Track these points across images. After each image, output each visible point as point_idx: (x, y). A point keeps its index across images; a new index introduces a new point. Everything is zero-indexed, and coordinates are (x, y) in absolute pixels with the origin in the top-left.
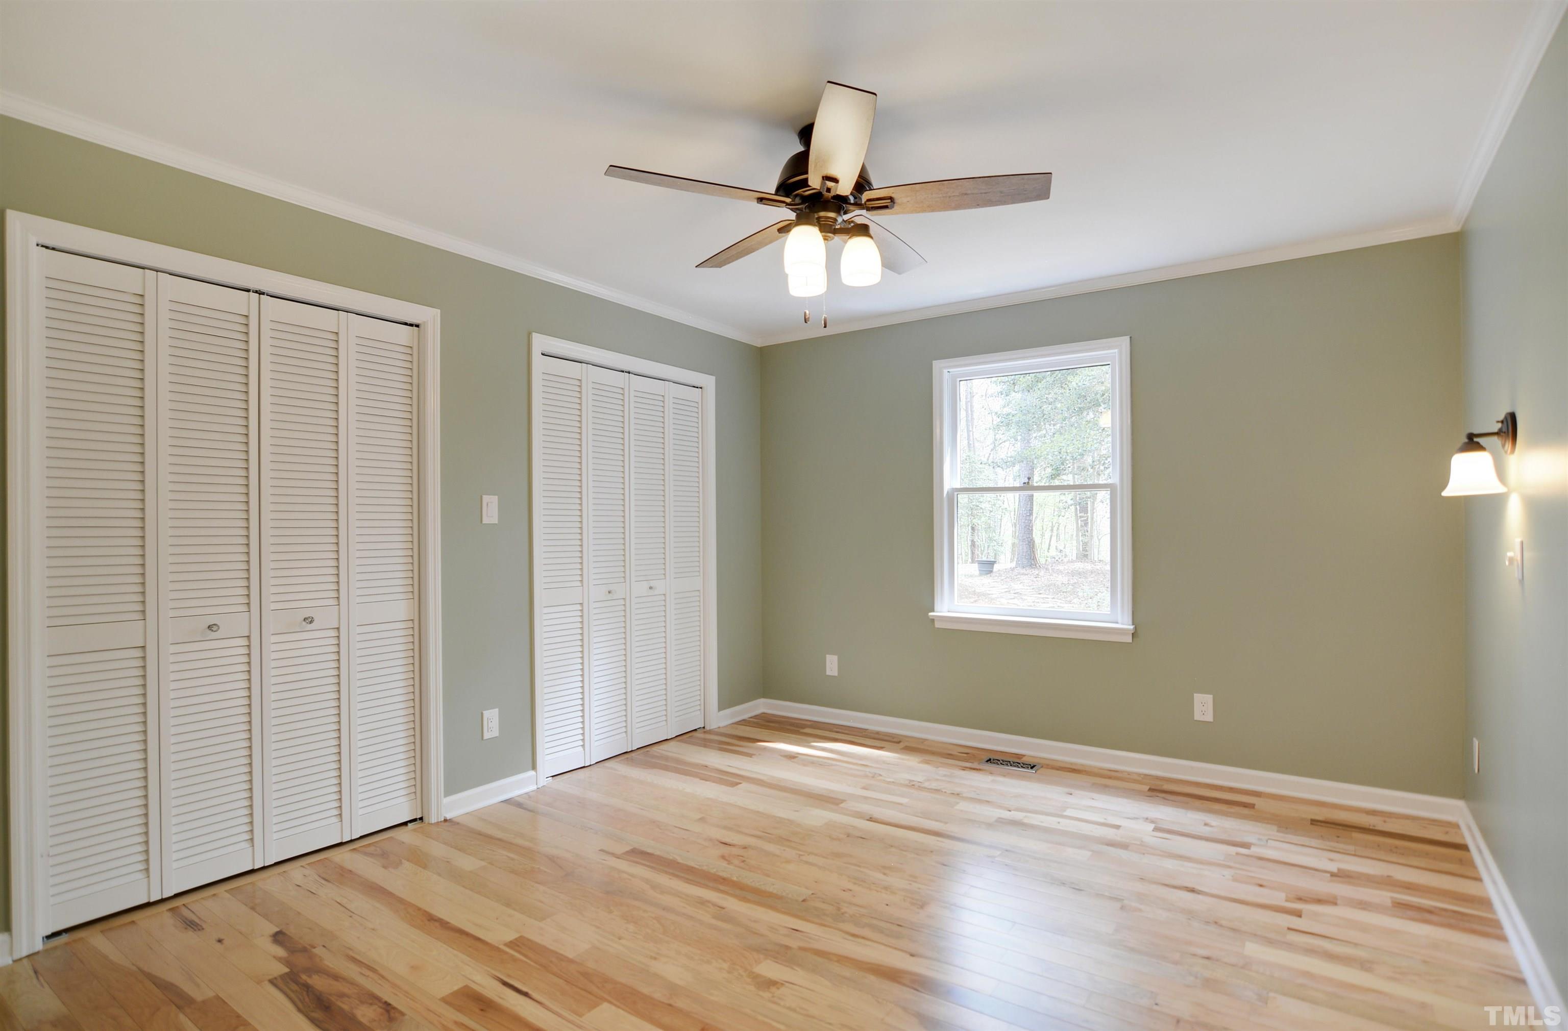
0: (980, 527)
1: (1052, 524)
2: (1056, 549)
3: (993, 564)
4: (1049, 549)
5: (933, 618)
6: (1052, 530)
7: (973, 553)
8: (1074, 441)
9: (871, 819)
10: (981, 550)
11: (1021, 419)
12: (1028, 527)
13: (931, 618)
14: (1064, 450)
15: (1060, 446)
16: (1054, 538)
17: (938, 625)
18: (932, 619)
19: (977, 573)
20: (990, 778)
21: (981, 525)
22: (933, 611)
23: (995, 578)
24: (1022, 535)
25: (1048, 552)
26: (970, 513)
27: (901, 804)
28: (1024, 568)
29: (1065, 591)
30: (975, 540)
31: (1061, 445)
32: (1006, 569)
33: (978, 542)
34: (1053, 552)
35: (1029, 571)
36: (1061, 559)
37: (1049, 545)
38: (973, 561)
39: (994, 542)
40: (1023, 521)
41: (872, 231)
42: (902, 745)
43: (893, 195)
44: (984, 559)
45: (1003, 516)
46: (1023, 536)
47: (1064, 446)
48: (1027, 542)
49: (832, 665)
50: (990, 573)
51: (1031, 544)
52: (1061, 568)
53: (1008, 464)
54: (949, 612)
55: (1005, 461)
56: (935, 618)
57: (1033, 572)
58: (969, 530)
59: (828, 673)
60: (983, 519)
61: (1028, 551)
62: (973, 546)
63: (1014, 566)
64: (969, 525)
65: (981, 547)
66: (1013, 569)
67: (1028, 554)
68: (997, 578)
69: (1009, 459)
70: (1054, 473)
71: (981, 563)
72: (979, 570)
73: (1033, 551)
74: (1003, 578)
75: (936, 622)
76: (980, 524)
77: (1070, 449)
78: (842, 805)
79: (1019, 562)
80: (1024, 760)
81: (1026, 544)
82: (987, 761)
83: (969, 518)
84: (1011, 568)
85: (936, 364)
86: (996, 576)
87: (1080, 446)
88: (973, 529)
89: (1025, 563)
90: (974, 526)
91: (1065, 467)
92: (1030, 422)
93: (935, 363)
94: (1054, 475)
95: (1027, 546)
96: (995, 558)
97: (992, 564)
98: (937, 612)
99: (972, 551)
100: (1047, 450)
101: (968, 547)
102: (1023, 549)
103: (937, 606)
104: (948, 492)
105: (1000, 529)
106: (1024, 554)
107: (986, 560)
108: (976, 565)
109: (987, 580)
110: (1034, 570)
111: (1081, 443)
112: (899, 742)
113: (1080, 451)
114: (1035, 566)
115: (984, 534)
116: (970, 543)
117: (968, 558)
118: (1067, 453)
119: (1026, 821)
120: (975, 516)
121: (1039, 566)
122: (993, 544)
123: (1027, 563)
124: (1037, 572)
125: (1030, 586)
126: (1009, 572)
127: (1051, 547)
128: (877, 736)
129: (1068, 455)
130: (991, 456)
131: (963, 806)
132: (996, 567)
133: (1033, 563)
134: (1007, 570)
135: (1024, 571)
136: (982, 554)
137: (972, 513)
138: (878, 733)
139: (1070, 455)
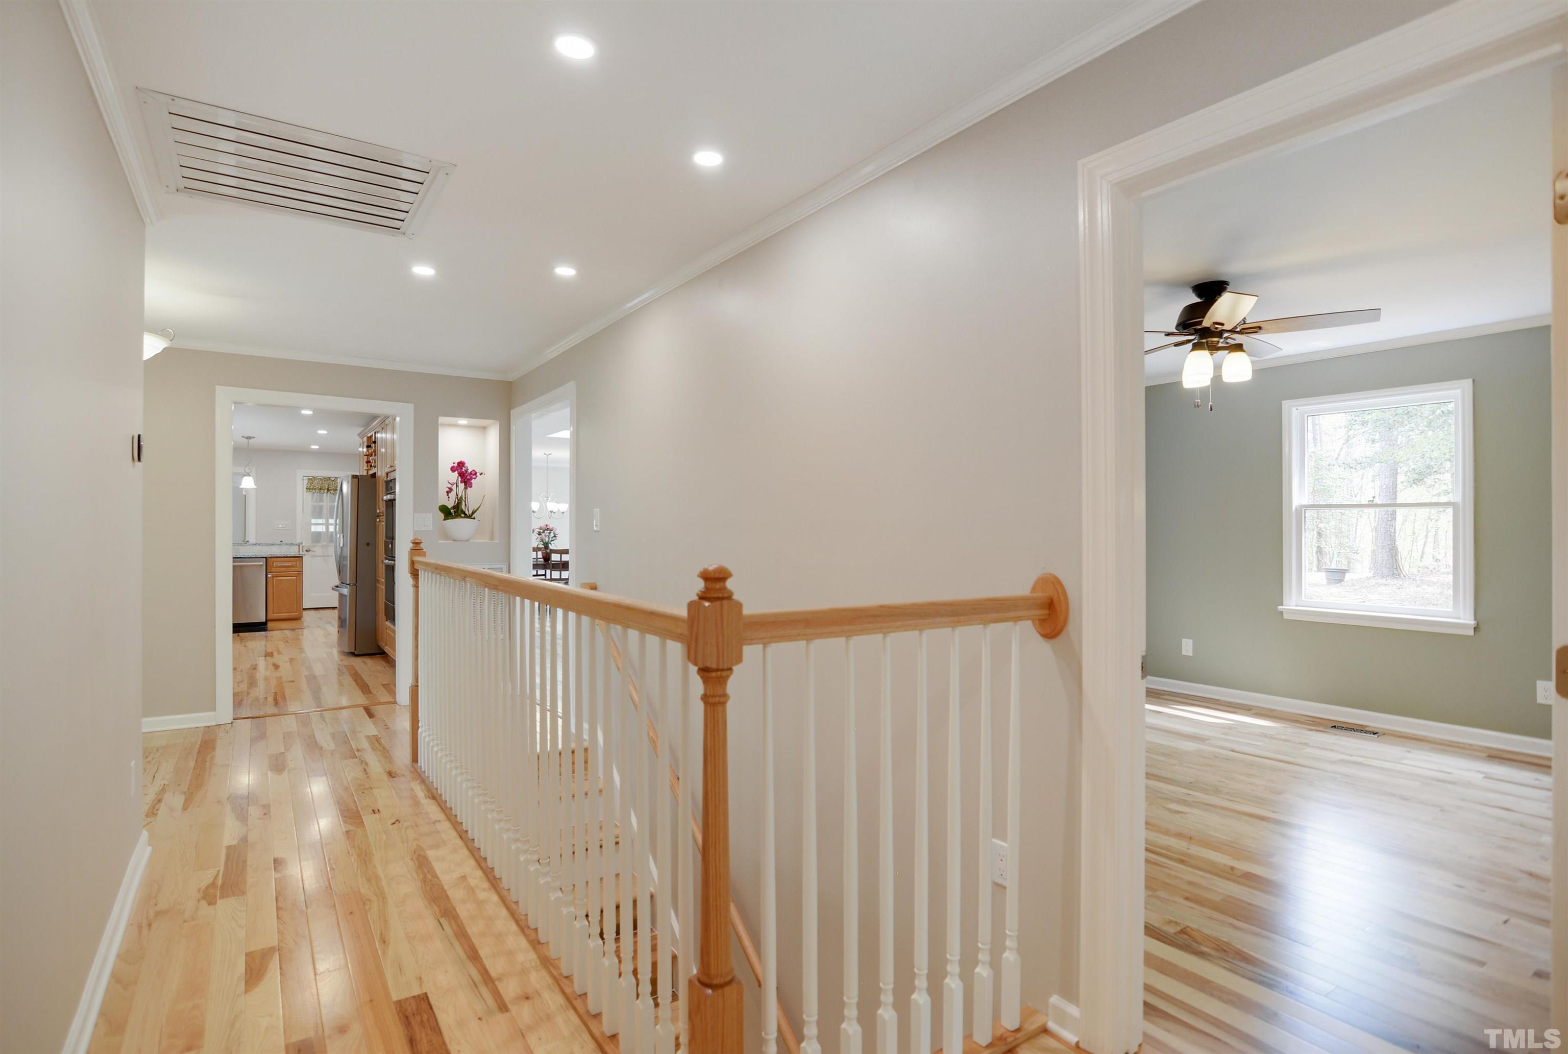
0: (1328, 531)
1: (1427, 529)
2: (1433, 558)
3: (1345, 572)
4: (1422, 557)
5: (1281, 610)
6: (1426, 536)
7: (1319, 561)
8: (1441, 446)
9: (1232, 751)
10: (1330, 557)
11: (1378, 418)
12: (1389, 533)
13: (1280, 610)
14: (1427, 455)
15: (1423, 452)
16: (1430, 545)
17: (1286, 616)
18: (1280, 612)
19: (1325, 582)
20: (1335, 737)
21: (1330, 530)
22: (1282, 605)
23: (1347, 588)
24: (1381, 542)
25: (1421, 561)
26: (1316, 516)
27: (1257, 745)
28: (1383, 577)
29: (1436, 603)
30: (1322, 546)
31: (1424, 450)
32: (1360, 579)
33: (1326, 549)
34: (1428, 561)
35: (1391, 581)
36: (1436, 570)
37: (1423, 553)
38: (1319, 570)
39: (1346, 548)
40: (1384, 526)
41: (1244, 347)
42: (1253, 712)
43: (1261, 326)
44: (1333, 566)
45: (1359, 519)
46: (1383, 543)
47: (1427, 452)
48: (1388, 550)
49: (1187, 647)
50: (1340, 583)
51: (1393, 552)
52: (1435, 579)
53: (1362, 464)
54: (1296, 606)
55: (1359, 462)
56: (1283, 611)
57: (1395, 582)
58: (1314, 535)
59: (1184, 653)
60: (1333, 523)
61: (1389, 560)
62: (1320, 552)
63: (1372, 575)
64: (1313, 530)
65: (1329, 554)
66: (1368, 579)
67: (1390, 562)
68: (1349, 587)
69: (1364, 459)
70: (1417, 478)
71: (1329, 571)
72: (1327, 579)
73: (1396, 559)
74: (1356, 588)
75: (1284, 615)
76: (1328, 528)
77: (1435, 454)
78: (1207, 742)
79: (1378, 571)
80: (1367, 729)
81: (1386, 552)
82: (1332, 727)
83: (1314, 521)
84: (1367, 578)
85: (1286, 404)
86: (1348, 585)
87: (1446, 451)
88: (1319, 534)
89: (1386, 572)
90: (1320, 531)
91: (1430, 472)
92: (1390, 421)
93: (1284, 402)
94: (1417, 480)
95: (1388, 553)
96: (1348, 566)
97: (1343, 572)
98: (1285, 606)
99: (1318, 558)
100: (1408, 456)
101: (1313, 553)
102: (1383, 557)
103: (1286, 600)
104: (1296, 508)
105: (1355, 534)
106: (1384, 563)
107: (1335, 568)
108: (1323, 575)
109: (1335, 589)
110: (1398, 581)
111: (1448, 448)
112: (1250, 710)
113: (1446, 456)
114: (1398, 576)
115: (1334, 538)
116: (1315, 549)
117: (1313, 567)
118: (1431, 458)
119: (1365, 762)
120: (1323, 519)
121: (1404, 576)
122: (1345, 551)
123: (1389, 573)
124: (1401, 583)
125: (1390, 598)
126: (1364, 582)
127: (1425, 556)
128: (1229, 705)
129: (1432, 461)
130: (1343, 451)
131: (1308, 750)
132: (1348, 576)
133: (1395, 572)
134: (1362, 580)
135: (1384, 581)
136: (1331, 562)
137: (1318, 516)
138: (1230, 703)
139: (1434, 460)
